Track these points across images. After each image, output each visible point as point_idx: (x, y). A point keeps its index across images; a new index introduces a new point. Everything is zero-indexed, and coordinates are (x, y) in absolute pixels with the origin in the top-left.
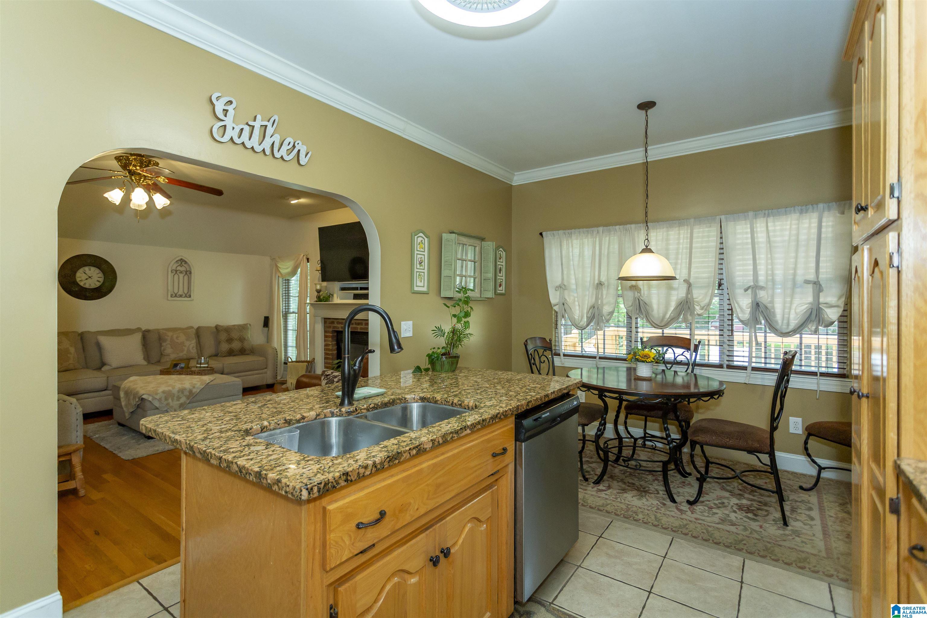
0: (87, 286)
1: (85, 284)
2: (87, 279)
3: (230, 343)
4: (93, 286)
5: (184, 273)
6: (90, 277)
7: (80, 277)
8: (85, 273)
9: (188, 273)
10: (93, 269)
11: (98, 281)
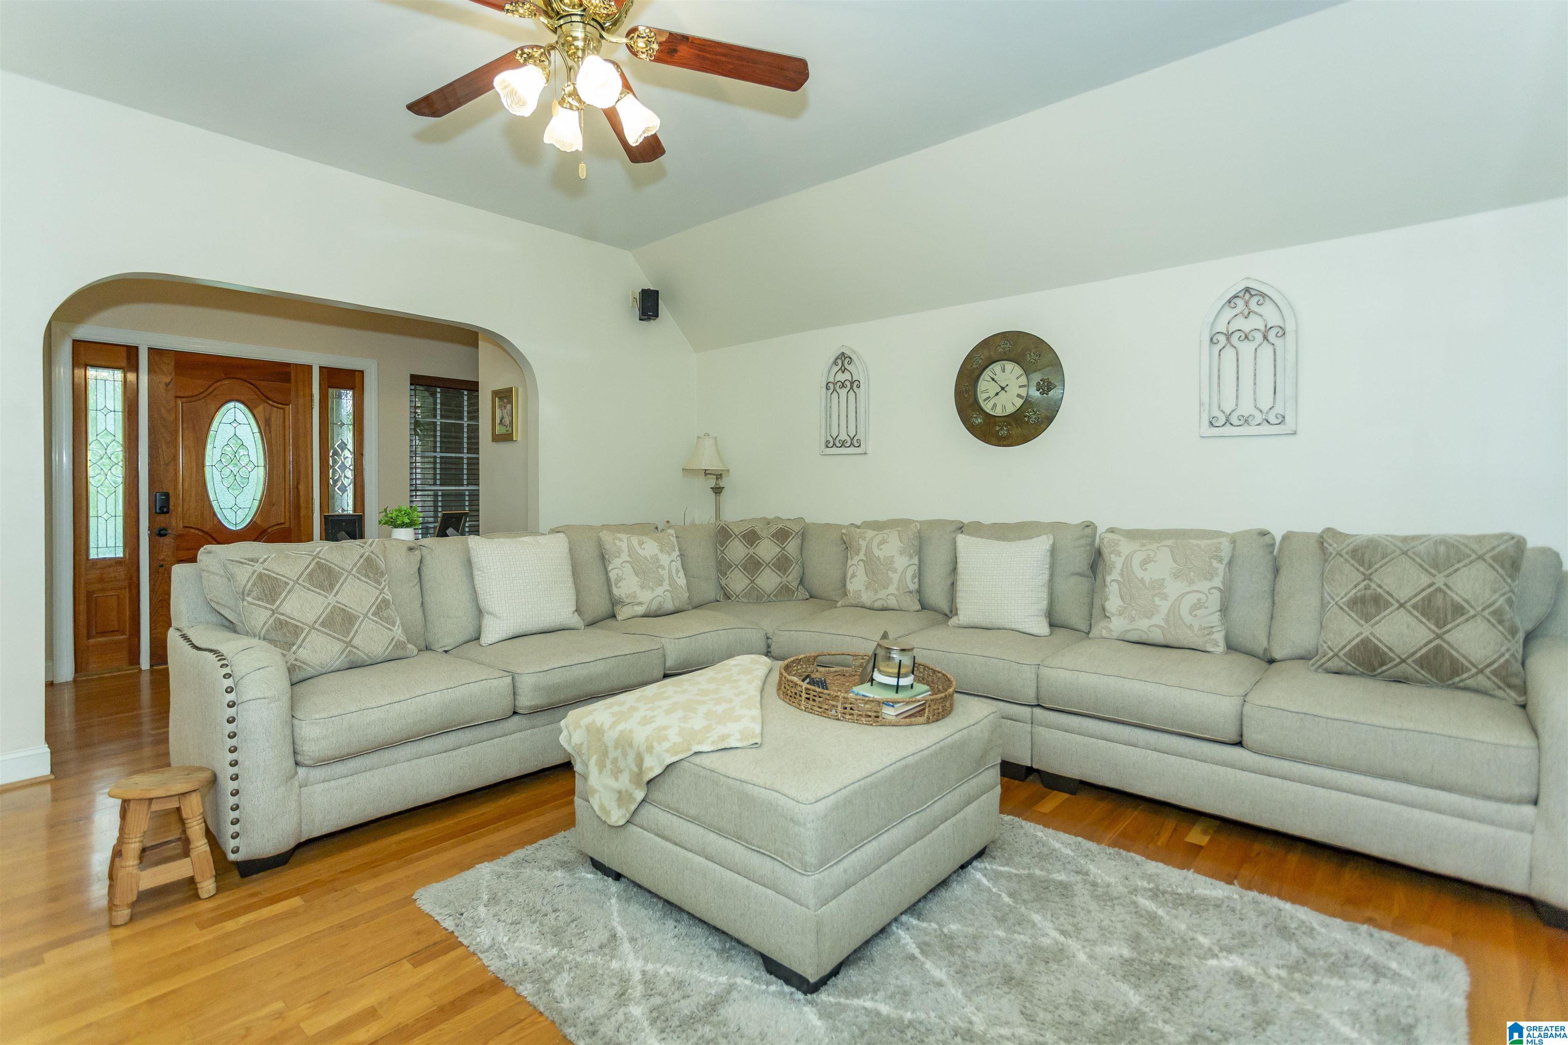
0: (998, 412)
1: (995, 405)
2: (997, 394)
3: (1367, 618)
4: (1010, 410)
5: (1259, 336)
6: (1003, 389)
7: (986, 391)
8: (993, 379)
9: (1271, 335)
10: (1009, 366)
11: (1019, 396)
